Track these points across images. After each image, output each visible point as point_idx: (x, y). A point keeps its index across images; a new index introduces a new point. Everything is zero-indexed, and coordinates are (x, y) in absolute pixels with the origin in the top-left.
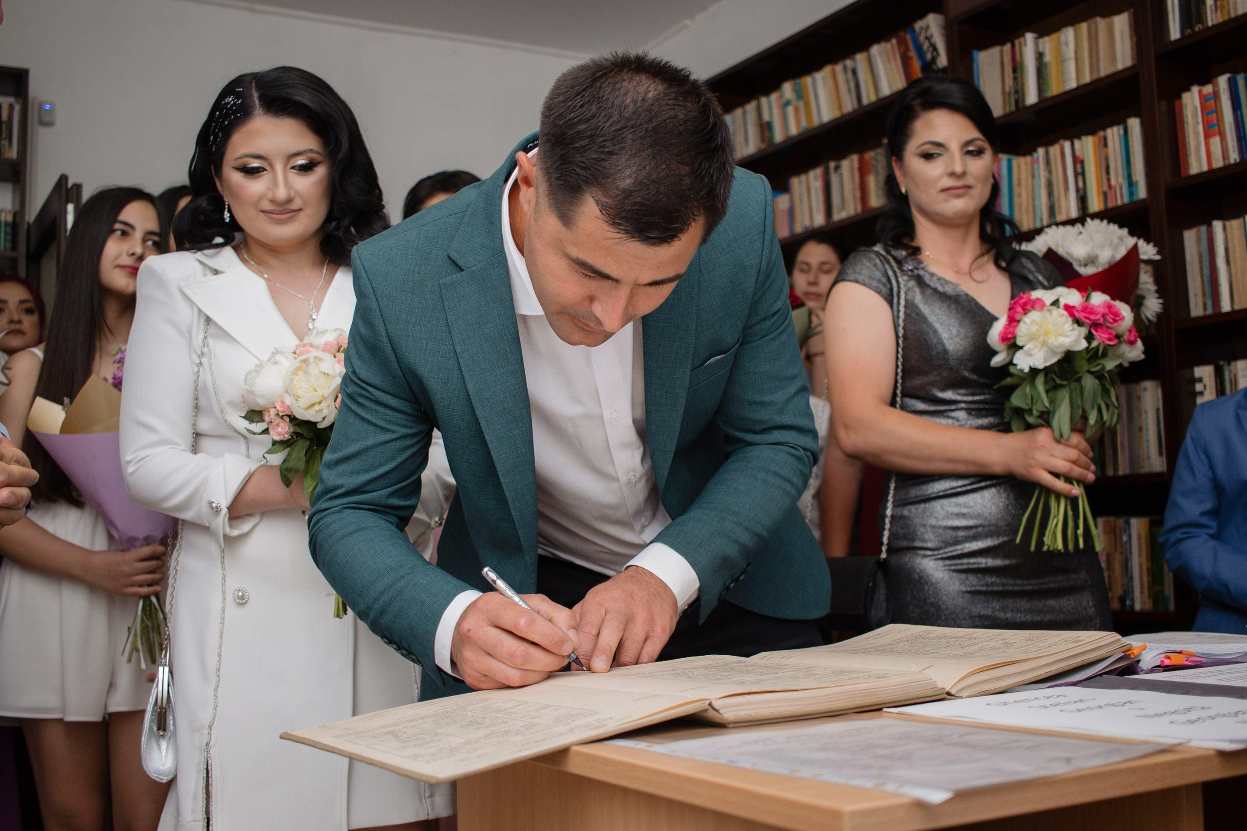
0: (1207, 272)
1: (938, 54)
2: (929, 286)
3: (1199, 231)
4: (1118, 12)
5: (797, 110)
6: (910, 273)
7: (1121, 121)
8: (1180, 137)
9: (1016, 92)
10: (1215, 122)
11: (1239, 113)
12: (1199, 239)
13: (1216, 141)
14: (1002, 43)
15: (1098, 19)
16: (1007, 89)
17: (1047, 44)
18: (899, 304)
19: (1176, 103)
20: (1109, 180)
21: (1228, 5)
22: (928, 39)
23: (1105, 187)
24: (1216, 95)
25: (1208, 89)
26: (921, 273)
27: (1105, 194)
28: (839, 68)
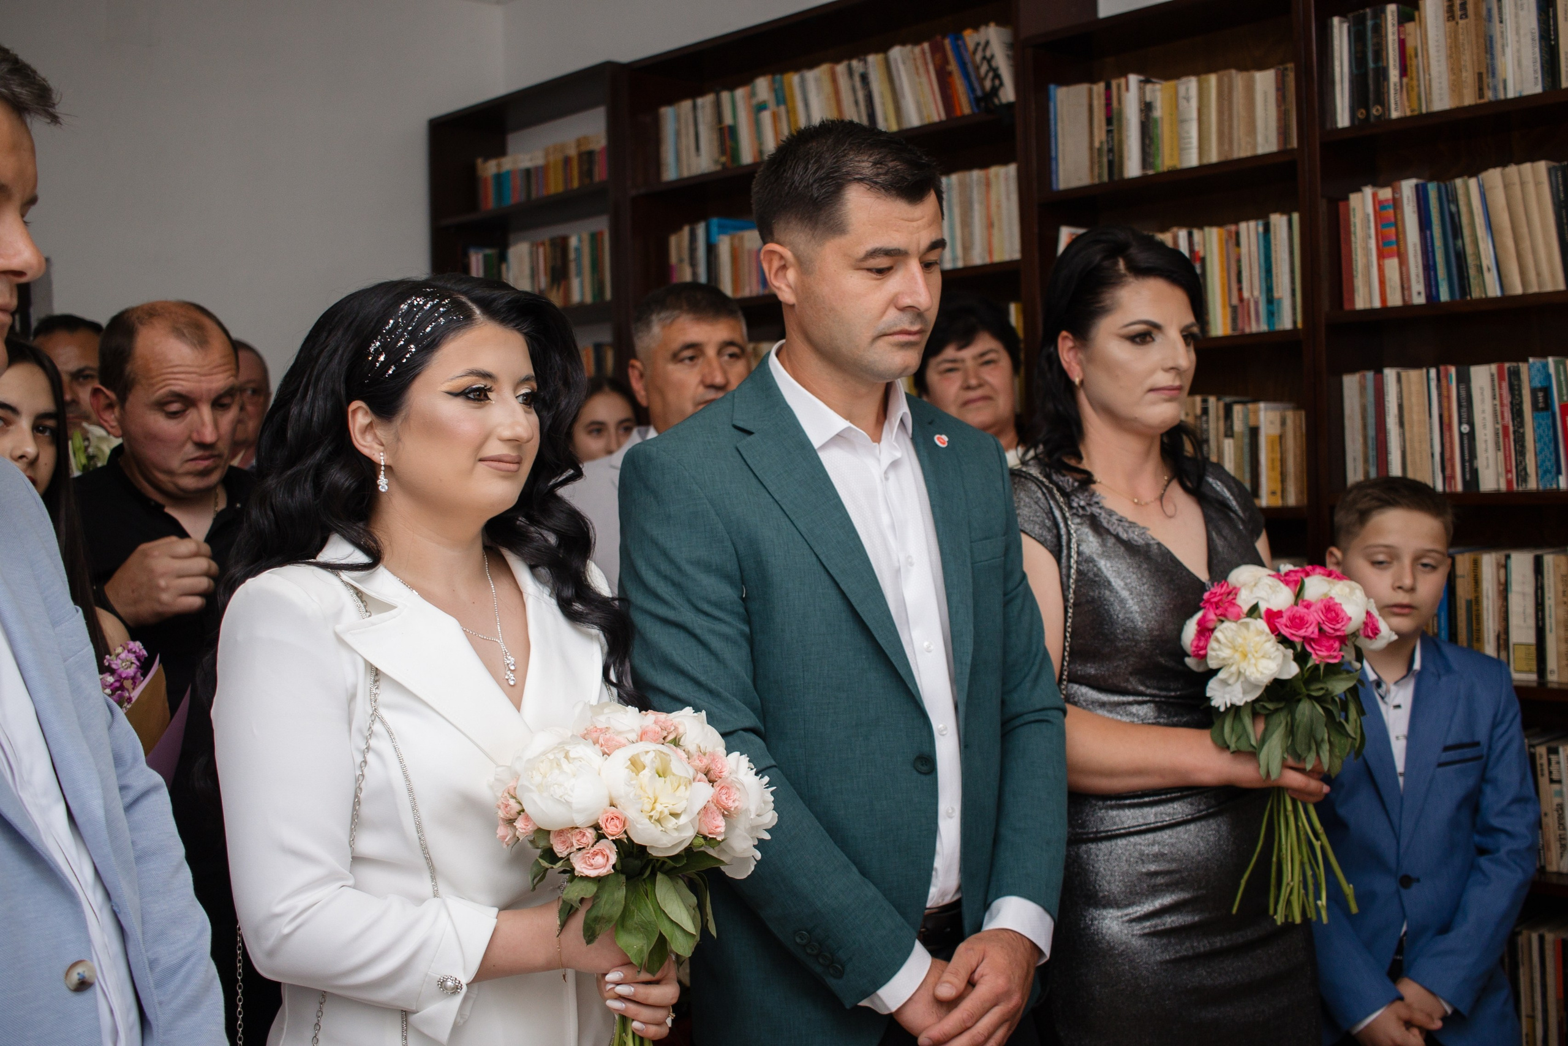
0: (1371, 432)
1: (1001, 84)
2: (1108, 531)
3: (1364, 377)
4: (1261, 67)
5: (775, 117)
6: (1081, 512)
7: (1261, 214)
8: (1344, 252)
9: (1110, 150)
10: (1394, 238)
11: (1428, 233)
12: (1363, 388)
13: (1392, 265)
14: (1092, 80)
15: (1233, 72)
16: (1097, 144)
17: (1158, 92)
18: (1069, 556)
19: (1341, 205)
20: (1240, 290)
21: (1419, 86)
22: (989, 60)
23: (1235, 301)
24: (1396, 203)
25: (1386, 193)
26: (1095, 510)
27: (1234, 309)
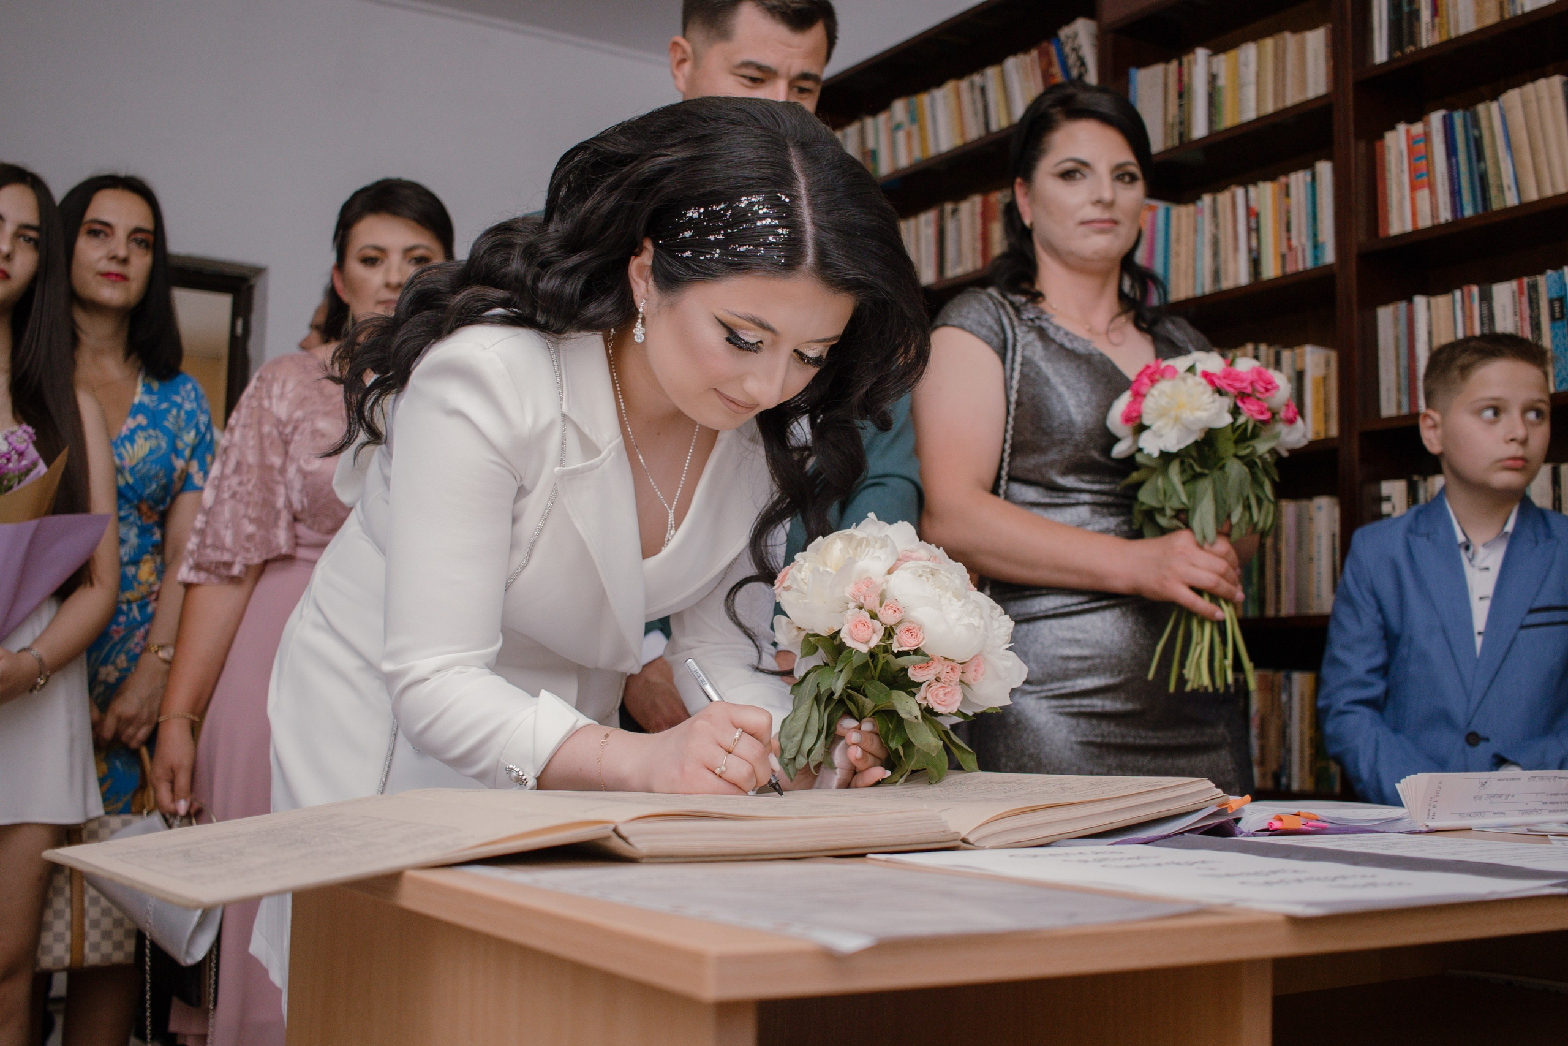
0: (1404, 362)
1: (1086, 71)
2: (1053, 341)
3: (1397, 308)
4: (1312, 27)
5: (909, 136)
6: (1030, 323)
7: (1308, 165)
8: (1380, 189)
9: (1181, 123)
10: (1424, 171)
11: (1454, 160)
12: (1396, 319)
13: (1424, 194)
14: (1167, 60)
15: (1288, 35)
16: (1170, 119)
17: (1223, 63)
18: (1013, 360)
19: (1378, 144)
20: (1289, 239)
21: (1448, 23)
22: (1075, 50)
23: (1284, 249)
24: (1427, 136)
25: (1418, 128)
26: (1045, 324)
27: (1283, 257)
28: (964, 84)
